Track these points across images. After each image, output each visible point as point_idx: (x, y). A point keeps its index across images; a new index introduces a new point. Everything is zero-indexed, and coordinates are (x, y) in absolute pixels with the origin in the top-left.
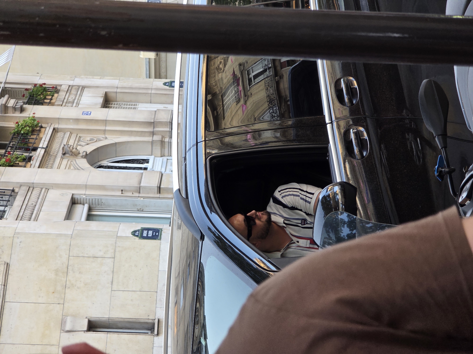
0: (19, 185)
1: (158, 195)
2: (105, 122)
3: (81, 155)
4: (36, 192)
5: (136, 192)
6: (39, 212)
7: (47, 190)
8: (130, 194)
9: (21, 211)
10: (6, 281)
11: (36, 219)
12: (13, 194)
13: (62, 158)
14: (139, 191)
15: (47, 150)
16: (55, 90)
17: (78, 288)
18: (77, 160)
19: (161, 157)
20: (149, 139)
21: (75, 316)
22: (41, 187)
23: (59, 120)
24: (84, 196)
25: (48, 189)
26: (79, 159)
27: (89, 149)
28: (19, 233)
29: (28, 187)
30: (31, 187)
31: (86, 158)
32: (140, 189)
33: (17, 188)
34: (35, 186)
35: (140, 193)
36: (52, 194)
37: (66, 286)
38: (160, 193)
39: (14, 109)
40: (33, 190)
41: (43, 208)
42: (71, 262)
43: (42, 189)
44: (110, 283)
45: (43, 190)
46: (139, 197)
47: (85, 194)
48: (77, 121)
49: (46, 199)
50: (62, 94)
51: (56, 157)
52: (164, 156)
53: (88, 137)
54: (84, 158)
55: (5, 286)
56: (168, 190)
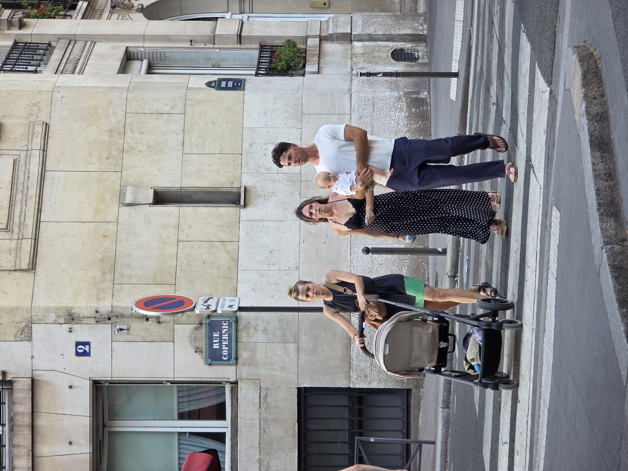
0: (57, 39)
1: (239, 46)
3: (136, 8)
4: (79, 45)
5: (209, 43)
6: (84, 66)
7: (93, 43)
8: (202, 45)
9: (61, 65)
10: (46, 146)
11: (81, 72)
12: (49, 48)
13: (111, 13)
14: (213, 42)
17: (140, 152)
18: (131, 15)
19: (240, 14)
21: (137, 186)
22: (86, 39)
24: (142, 49)
25: (95, 43)
26: (133, 13)
27: (146, 2)
28: (59, 87)
29: (69, 41)
30: (72, 40)
31: (142, 12)
32: (214, 38)
33: (54, 42)
34: (77, 39)
35: (214, 44)
36: (100, 48)
37: (123, 149)
38: (240, 43)
40: (75, 43)
41: (89, 62)
42: (128, 121)
43: (87, 42)
44: (181, 145)
45: (89, 43)
46: (213, 48)
47: (143, 47)
49: (93, 53)
51: (102, 11)
52: (244, 13)
54: (140, 12)
55: (44, 150)
56: (251, 39)
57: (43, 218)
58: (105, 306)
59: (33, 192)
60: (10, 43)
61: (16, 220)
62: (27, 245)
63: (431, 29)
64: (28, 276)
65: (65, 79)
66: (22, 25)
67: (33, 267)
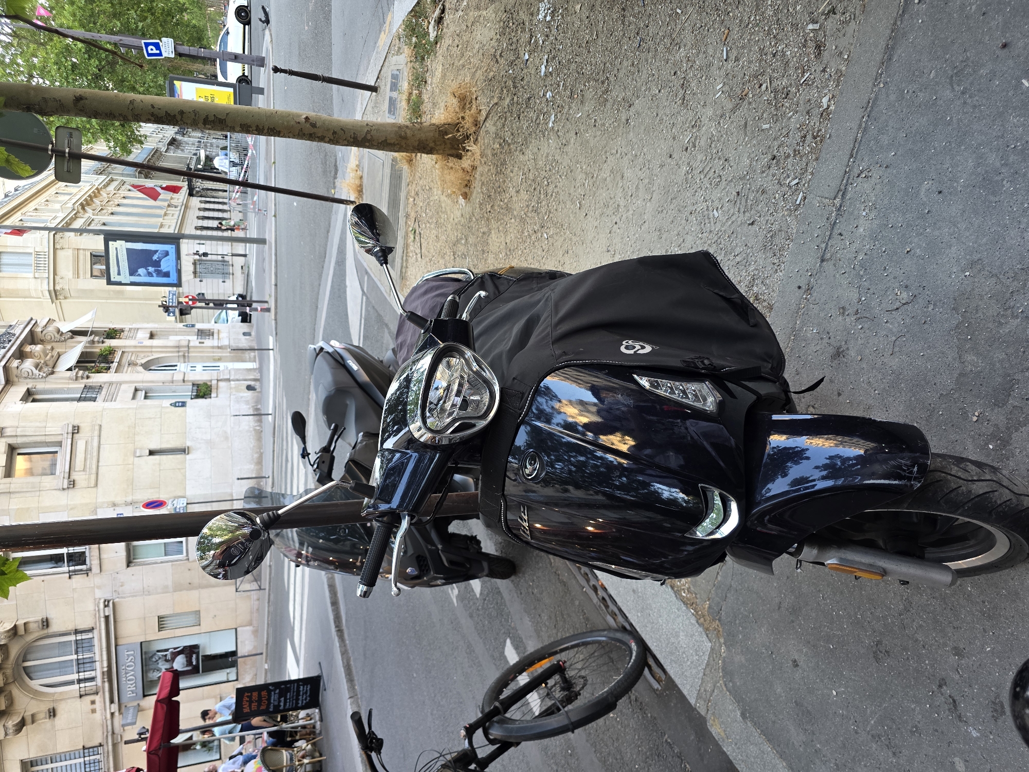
0: (104, 383)
1: (183, 385)
2: (152, 347)
3: (139, 365)
4: (114, 386)
5: (171, 382)
6: (116, 397)
8: (168, 384)
9: (106, 397)
10: (100, 434)
11: (115, 401)
12: (101, 388)
13: (128, 367)
14: (173, 382)
15: (119, 363)
16: (122, 331)
17: (142, 434)
19: (184, 363)
20: (177, 354)
21: (141, 449)
22: (117, 383)
23: (125, 347)
24: (142, 387)
25: (121, 384)
26: (138, 367)
27: (143, 361)
28: (105, 409)
29: (109, 384)
30: (111, 384)
32: (173, 380)
34: (113, 383)
36: (123, 387)
37: (135, 434)
38: (184, 383)
39: (99, 342)
41: (118, 394)
42: (137, 422)
44: (160, 430)
45: (118, 385)
46: (173, 385)
48: (135, 347)
49: (120, 389)
50: (126, 333)
51: (124, 366)
53: (142, 355)
54: (141, 366)
55: (100, 436)
56: (188, 381)
57: (100, 464)
58: (129, 499)
59: (95, 454)
60: (83, 386)
61: (88, 466)
62: (93, 477)
63: (261, 376)
64: (95, 489)
65: (107, 404)
66: (88, 377)
67: (96, 485)
